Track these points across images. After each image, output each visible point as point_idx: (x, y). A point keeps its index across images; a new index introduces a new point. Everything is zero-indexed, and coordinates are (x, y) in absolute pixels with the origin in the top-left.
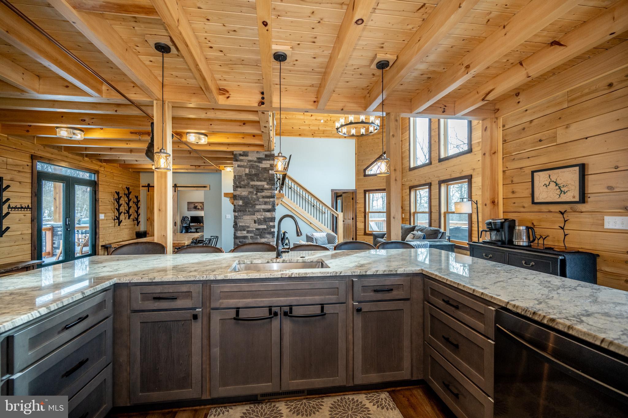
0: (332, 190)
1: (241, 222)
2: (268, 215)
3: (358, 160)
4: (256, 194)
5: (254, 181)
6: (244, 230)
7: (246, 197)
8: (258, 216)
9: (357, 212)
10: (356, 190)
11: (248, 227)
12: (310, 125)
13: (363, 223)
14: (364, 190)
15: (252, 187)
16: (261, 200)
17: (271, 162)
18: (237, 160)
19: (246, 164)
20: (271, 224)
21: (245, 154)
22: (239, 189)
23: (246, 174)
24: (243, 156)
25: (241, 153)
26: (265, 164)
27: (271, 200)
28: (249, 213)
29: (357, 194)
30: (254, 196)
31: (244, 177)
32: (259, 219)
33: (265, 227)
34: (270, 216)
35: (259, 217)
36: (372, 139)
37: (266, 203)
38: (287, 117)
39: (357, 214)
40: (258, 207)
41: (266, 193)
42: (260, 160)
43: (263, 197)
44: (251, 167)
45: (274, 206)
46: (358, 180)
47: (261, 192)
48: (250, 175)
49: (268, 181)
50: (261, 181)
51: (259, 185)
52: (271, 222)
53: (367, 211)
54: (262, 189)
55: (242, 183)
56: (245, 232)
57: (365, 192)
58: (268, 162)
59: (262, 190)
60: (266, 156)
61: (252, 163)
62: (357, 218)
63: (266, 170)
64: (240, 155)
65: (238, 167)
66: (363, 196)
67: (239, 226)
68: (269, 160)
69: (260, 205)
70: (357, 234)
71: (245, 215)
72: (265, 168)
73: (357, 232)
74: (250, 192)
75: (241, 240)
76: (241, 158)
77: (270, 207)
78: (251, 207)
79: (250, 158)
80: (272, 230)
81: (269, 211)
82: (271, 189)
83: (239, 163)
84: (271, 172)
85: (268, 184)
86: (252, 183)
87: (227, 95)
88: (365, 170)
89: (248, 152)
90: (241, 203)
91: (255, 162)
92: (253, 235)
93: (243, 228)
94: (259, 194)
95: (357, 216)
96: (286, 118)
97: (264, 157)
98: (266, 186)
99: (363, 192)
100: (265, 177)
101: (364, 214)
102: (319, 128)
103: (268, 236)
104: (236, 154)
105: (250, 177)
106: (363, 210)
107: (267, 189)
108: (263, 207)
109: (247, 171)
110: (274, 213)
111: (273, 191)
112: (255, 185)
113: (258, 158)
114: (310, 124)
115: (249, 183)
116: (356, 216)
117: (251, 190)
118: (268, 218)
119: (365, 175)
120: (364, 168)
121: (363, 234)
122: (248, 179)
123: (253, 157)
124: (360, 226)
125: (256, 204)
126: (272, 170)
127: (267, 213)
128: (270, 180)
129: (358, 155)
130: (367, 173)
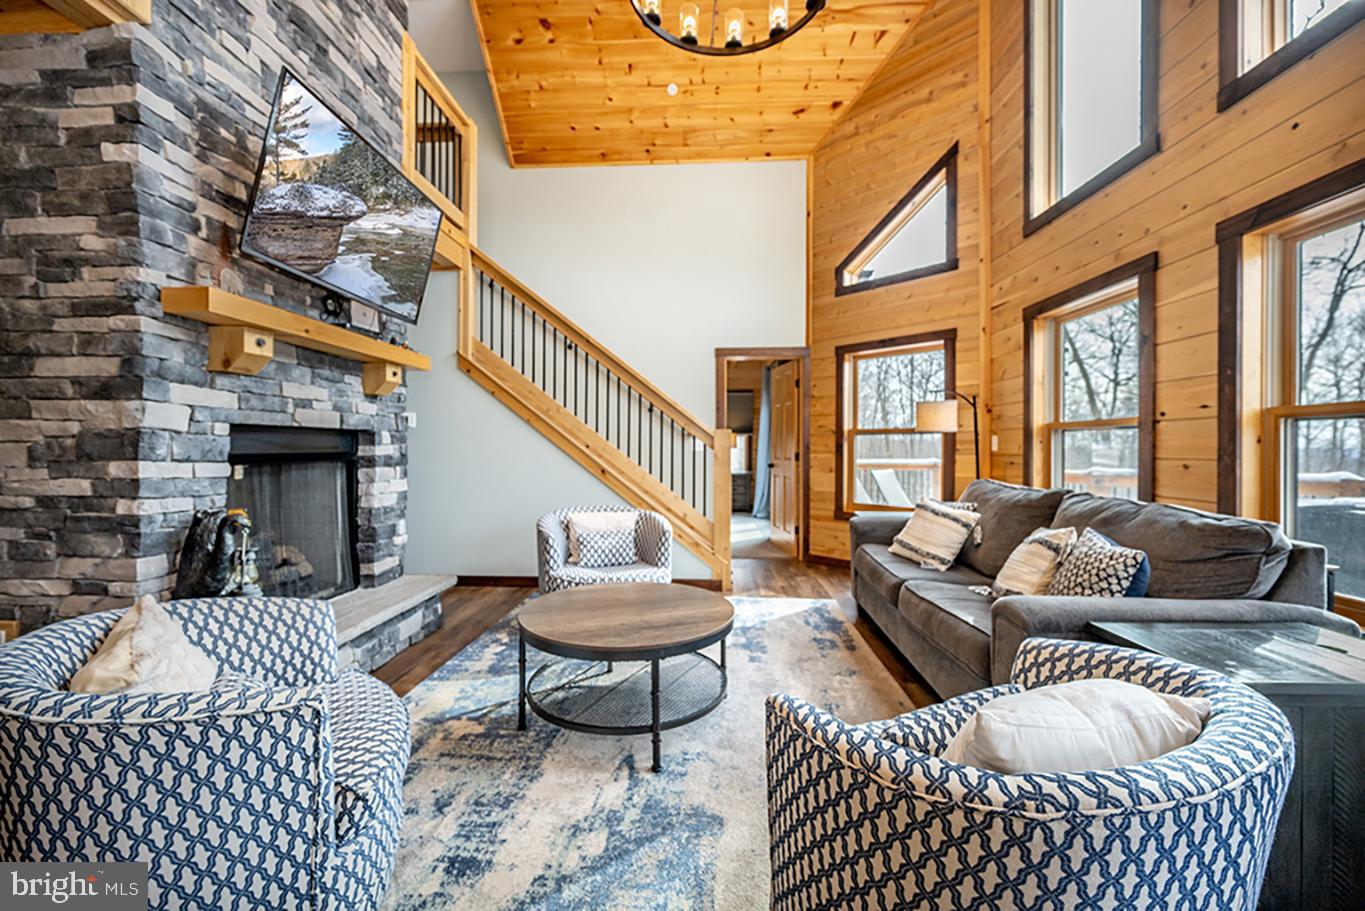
0: (719, 353)
2: (102, 414)
3: (817, 236)
4: (37, 293)
5: (29, 213)
8: (47, 423)
9: (812, 431)
10: (808, 347)
13: (833, 475)
14: (838, 349)
15: (19, 247)
16: (62, 325)
17: (121, 94)
20: (115, 469)
26: (91, 109)
27: (119, 323)
29: (813, 364)
30: (28, 306)
32: (53, 441)
33: (84, 487)
34: (112, 425)
35: (52, 428)
36: (868, 144)
37: (88, 344)
39: (813, 440)
40: (45, 368)
41: (90, 284)
42: (58, 86)
43: (76, 310)
45: (131, 355)
46: (814, 312)
47: (61, 280)
49: (101, 209)
50: (64, 211)
51: (54, 239)
52: (120, 457)
53: (847, 426)
54: (68, 263)
57: (841, 352)
58: (106, 97)
59: (72, 264)
60: (94, 58)
61: (14, 105)
62: (812, 456)
63: (87, 140)
66: (833, 371)
68: (105, 82)
69: (55, 354)
70: (812, 512)
72: (87, 132)
73: (812, 504)
77: (109, 367)
78: (12, 371)
80: (122, 507)
81: (104, 390)
82: (114, 259)
84: (109, 151)
85: (103, 229)
86: (18, 226)
88: (839, 273)
91: (32, 97)
92: (22, 536)
94: (53, 289)
95: (812, 448)
97: (79, 64)
98: (93, 243)
99: (832, 354)
100: (83, 186)
101: (834, 438)
102: (668, 121)
103: (101, 543)
106: (831, 423)
107: (94, 262)
108: (76, 367)
110: (134, 404)
111: (129, 272)
112: (32, 240)
113: (49, 77)
116: (807, 448)
117: (10, 266)
118: (99, 435)
119: (841, 291)
120: (837, 265)
121: (832, 514)
123: (23, 70)
124: (821, 485)
125: (34, 354)
126: (118, 140)
127: (90, 405)
128: (115, 206)
129: (815, 219)
130: (849, 279)
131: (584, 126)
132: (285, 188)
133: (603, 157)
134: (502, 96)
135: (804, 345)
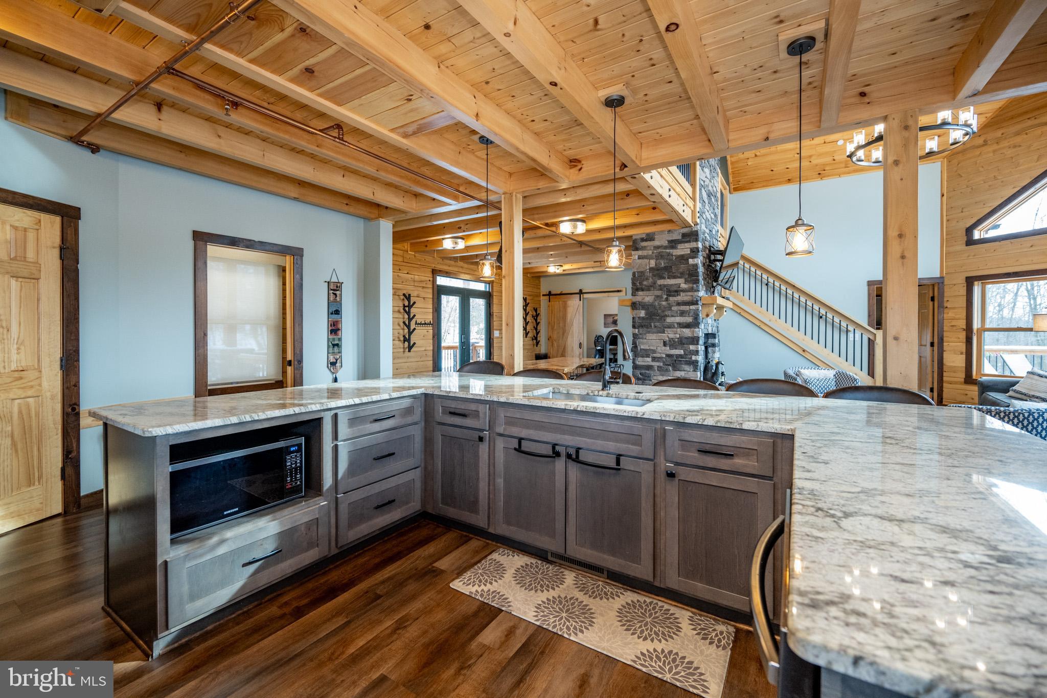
0: (870, 284)
1: (643, 344)
2: (687, 332)
3: (950, 208)
4: (667, 300)
5: (664, 278)
6: (648, 356)
7: (652, 305)
8: (670, 334)
9: (945, 328)
10: (942, 278)
11: (654, 352)
12: (810, 156)
13: (964, 356)
14: (968, 278)
15: (661, 288)
16: (675, 308)
17: (693, 245)
18: (637, 249)
19: (650, 252)
20: (692, 347)
21: (650, 237)
22: (640, 293)
23: (651, 269)
24: (646, 240)
25: (644, 236)
26: (683, 249)
27: (693, 307)
28: (655, 330)
29: (946, 288)
30: (664, 303)
31: (648, 274)
32: (671, 340)
33: (682, 352)
34: (690, 335)
35: (671, 336)
36: (994, 151)
37: (682, 314)
38: (758, 154)
39: (945, 334)
40: (669, 320)
41: (682, 297)
42: (673, 244)
43: (679, 304)
44: (660, 256)
45: (696, 317)
46: (947, 256)
47: (674, 296)
48: (658, 270)
49: (687, 276)
50: (675, 277)
51: (672, 285)
52: (692, 344)
53: (976, 326)
54: (676, 291)
55: (645, 283)
56: (649, 359)
57: (970, 282)
58: (687, 245)
59: (677, 292)
60: (684, 235)
61: (660, 250)
62: (945, 344)
63: (683, 259)
64: (643, 240)
65: (639, 258)
66: (963, 291)
67: (641, 349)
68: (689, 242)
69: (673, 316)
70: (945, 379)
71: (649, 332)
72: (682, 256)
73: (945, 374)
74: (657, 297)
75: (643, 371)
76: (644, 244)
77: (689, 319)
78: (659, 321)
79: (657, 243)
80: (694, 358)
81: (688, 326)
82: (692, 290)
83: (640, 253)
84: (691, 261)
85: (686, 282)
86: (661, 282)
87: (579, 167)
88: (969, 231)
89: (654, 234)
90: (642, 313)
91: (666, 248)
92: (661, 364)
93: (646, 353)
94: (671, 299)
95: (945, 339)
96: (756, 156)
97: (680, 237)
98: (684, 286)
99: (962, 281)
100: (681, 270)
101: (965, 333)
102: (835, 158)
103: (687, 367)
104: (636, 240)
105: (658, 272)
106: (962, 324)
107: (684, 291)
108: (679, 319)
109: (653, 263)
110: (697, 330)
111: (695, 293)
112: (665, 286)
113: (670, 242)
114: (810, 154)
115: (655, 283)
116: (941, 339)
117: (659, 293)
118: (686, 338)
119: (970, 242)
120: (968, 225)
121: (963, 380)
122: (654, 275)
123: (662, 240)
124: (953, 362)
125: (667, 316)
126: (693, 258)
127: (684, 330)
128: (691, 275)
130: (977, 235)
131: (779, 169)
133: (789, 181)
135: (939, 276)
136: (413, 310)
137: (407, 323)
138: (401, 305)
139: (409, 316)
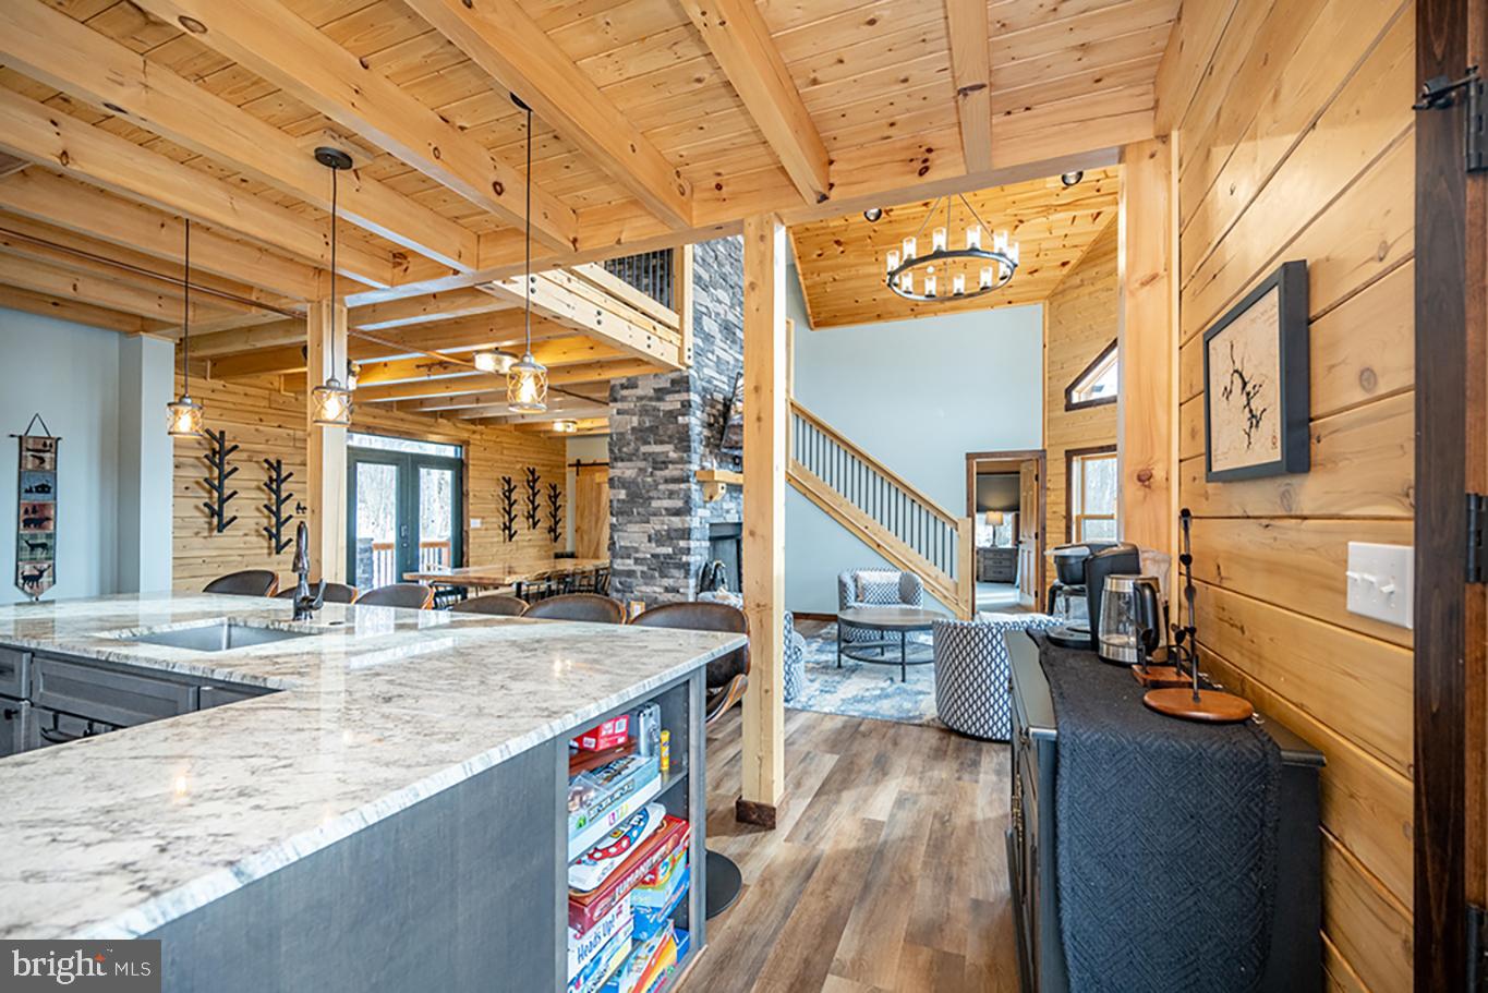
0: (970, 457)
1: (624, 538)
2: (676, 522)
3: (1051, 363)
4: (652, 474)
5: (649, 443)
6: (629, 557)
7: (634, 482)
8: (656, 525)
9: (1048, 516)
10: (1044, 451)
11: (637, 550)
14: (1067, 452)
15: (646, 457)
16: (661, 487)
17: (684, 396)
18: (615, 400)
19: (632, 405)
20: (682, 544)
21: (631, 384)
22: (620, 464)
23: (633, 429)
24: (627, 388)
25: (624, 381)
26: (672, 402)
27: (683, 486)
28: (638, 519)
29: (1048, 463)
30: (649, 479)
31: (630, 437)
32: (658, 532)
33: (670, 550)
34: (680, 526)
35: (658, 527)
36: (1090, 294)
37: (671, 495)
39: (1048, 523)
40: (655, 504)
41: (672, 471)
42: (660, 394)
43: (667, 481)
44: (644, 412)
45: (688, 500)
46: (1049, 423)
47: (661, 469)
48: (641, 431)
49: (676, 441)
50: (662, 443)
51: (658, 454)
52: (683, 539)
53: (1075, 512)
54: (664, 462)
55: (625, 449)
56: (631, 562)
57: (1070, 455)
58: (677, 396)
59: (665, 464)
60: (673, 382)
61: (643, 402)
62: (1047, 535)
63: (672, 415)
64: (623, 387)
65: (618, 413)
66: (1063, 469)
67: (621, 547)
68: (679, 392)
69: (659, 498)
71: (630, 522)
72: (671, 412)
73: (1048, 573)
74: (640, 469)
75: (623, 579)
76: (625, 392)
77: (679, 504)
78: (642, 505)
79: (639, 392)
80: (684, 559)
81: (677, 513)
82: (681, 461)
83: (619, 405)
84: (679, 419)
85: (676, 449)
86: (644, 449)
87: (405, 266)
88: (1068, 392)
89: (636, 378)
90: (622, 494)
91: (651, 399)
92: (645, 569)
93: (627, 553)
94: (658, 473)
95: (1048, 529)
97: (668, 385)
98: (673, 455)
99: (1062, 455)
100: (669, 432)
101: (1064, 521)
103: (675, 572)
104: (614, 386)
105: (642, 434)
106: (1062, 510)
107: (673, 462)
108: (667, 503)
109: (635, 421)
110: (688, 518)
111: (687, 466)
112: (650, 454)
113: (657, 390)
115: (637, 450)
116: (1044, 529)
117: (642, 464)
118: (676, 530)
119: (1070, 407)
120: (1067, 386)
122: (636, 439)
123: (646, 389)
125: (651, 498)
126: (684, 415)
127: (673, 519)
128: (681, 440)
129: (1050, 349)
130: (1075, 399)
131: (864, 300)
132: (738, 416)
133: (879, 316)
134: (807, 288)
135: (1040, 448)
136: (286, 488)
137: (274, 508)
138: (266, 479)
139: (278, 497)
